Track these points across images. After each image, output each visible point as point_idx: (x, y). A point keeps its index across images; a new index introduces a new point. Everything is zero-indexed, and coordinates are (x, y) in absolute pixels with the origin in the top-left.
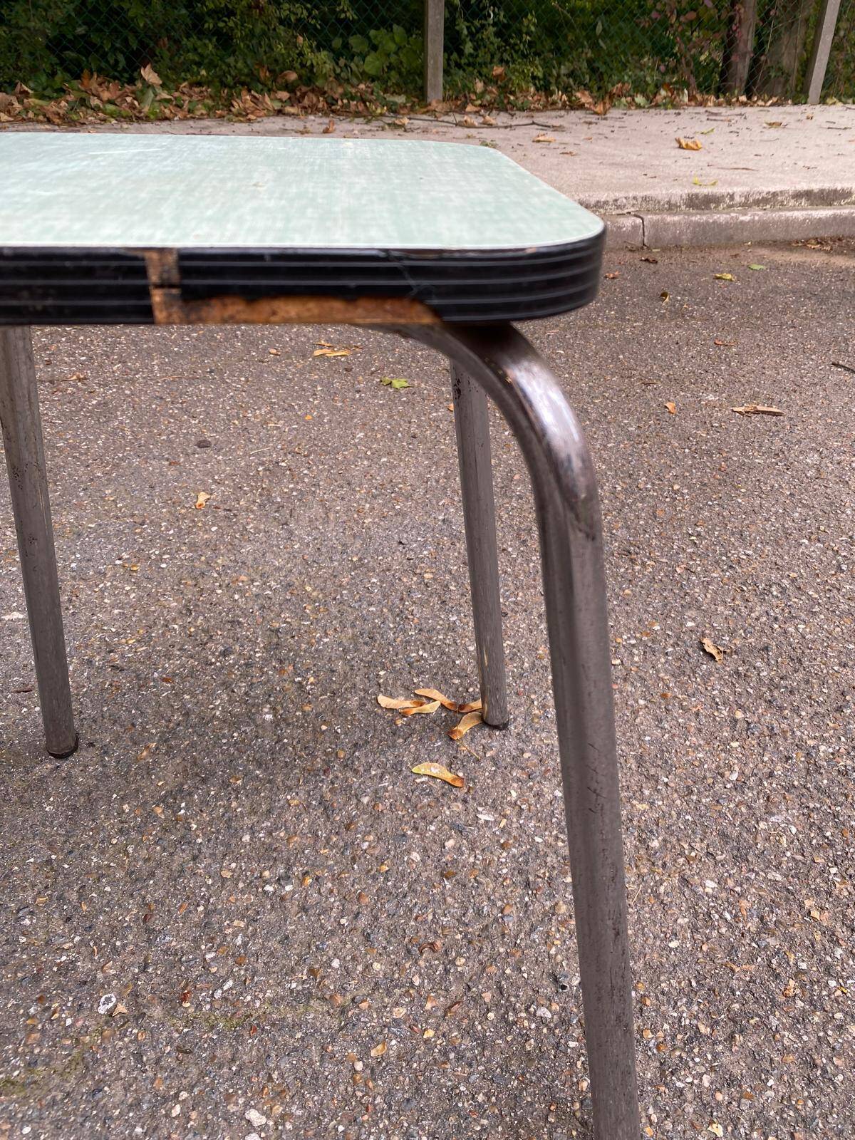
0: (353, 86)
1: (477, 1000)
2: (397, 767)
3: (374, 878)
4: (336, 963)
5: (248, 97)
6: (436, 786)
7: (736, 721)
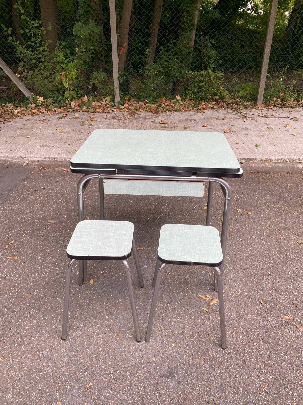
0: (235, 99)
1: (203, 341)
2: (200, 307)
3: (193, 322)
4: (186, 331)
5: (204, 104)
6: (205, 312)
7: (258, 313)
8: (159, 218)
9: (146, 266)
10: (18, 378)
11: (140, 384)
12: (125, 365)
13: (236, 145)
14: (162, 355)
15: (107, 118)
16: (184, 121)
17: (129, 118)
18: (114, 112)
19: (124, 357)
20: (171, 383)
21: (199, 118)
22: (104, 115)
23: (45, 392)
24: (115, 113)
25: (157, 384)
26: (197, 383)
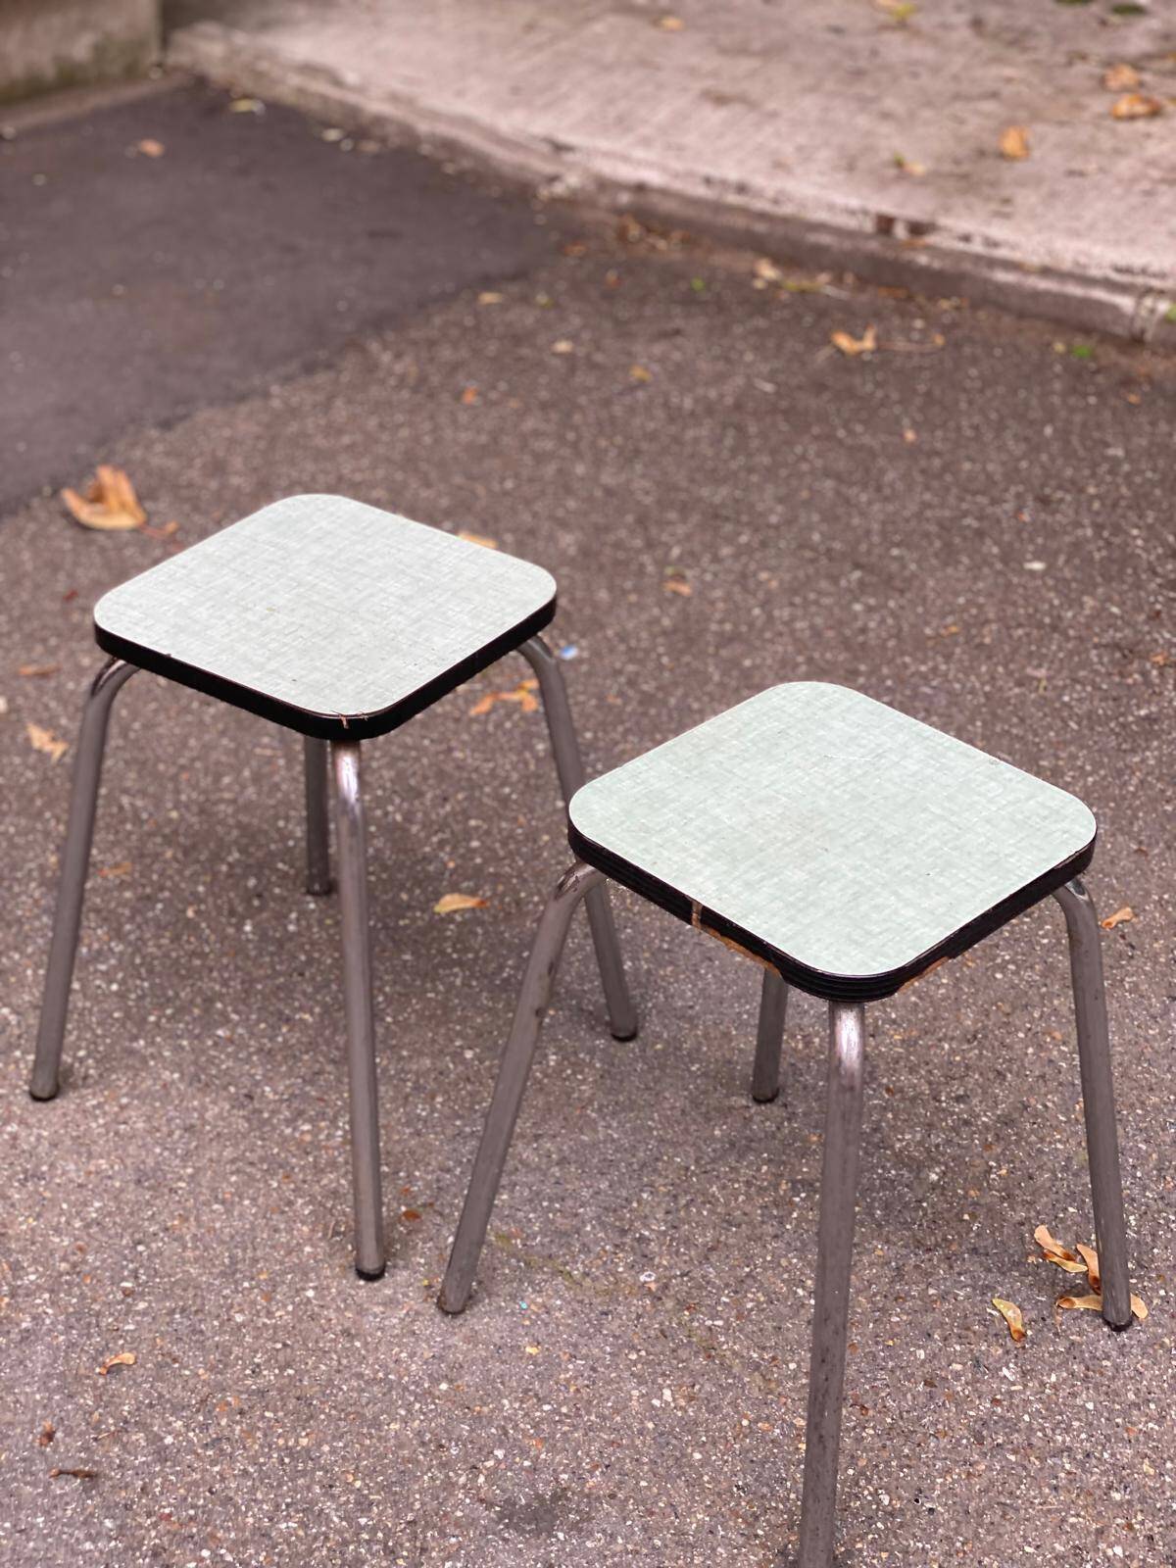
2: (986, 1289)
6: (998, 1325)
11: (351, 1477)
12: (344, 1362)
14: (564, 1410)
25: (434, 1520)
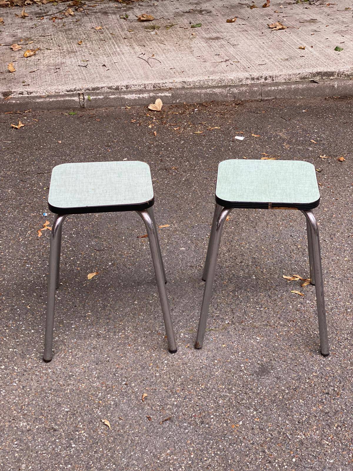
1: (302, 329)
3: (281, 309)
4: (273, 321)
6: (297, 295)
8: (185, 180)
9: (183, 249)
10: (27, 403)
11: (221, 386)
12: (191, 369)
13: (299, 51)
14: (243, 352)
15: (25, 16)
16: (186, 14)
17: (72, 13)
18: (35, 5)
19: (186, 360)
20: (268, 380)
21: (216, 7)
22: (20, 12)
23: (77, 412)
24: (38, 6)
26: (305, 375)
